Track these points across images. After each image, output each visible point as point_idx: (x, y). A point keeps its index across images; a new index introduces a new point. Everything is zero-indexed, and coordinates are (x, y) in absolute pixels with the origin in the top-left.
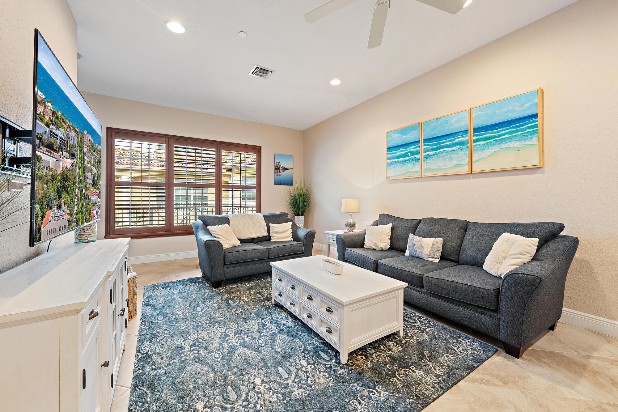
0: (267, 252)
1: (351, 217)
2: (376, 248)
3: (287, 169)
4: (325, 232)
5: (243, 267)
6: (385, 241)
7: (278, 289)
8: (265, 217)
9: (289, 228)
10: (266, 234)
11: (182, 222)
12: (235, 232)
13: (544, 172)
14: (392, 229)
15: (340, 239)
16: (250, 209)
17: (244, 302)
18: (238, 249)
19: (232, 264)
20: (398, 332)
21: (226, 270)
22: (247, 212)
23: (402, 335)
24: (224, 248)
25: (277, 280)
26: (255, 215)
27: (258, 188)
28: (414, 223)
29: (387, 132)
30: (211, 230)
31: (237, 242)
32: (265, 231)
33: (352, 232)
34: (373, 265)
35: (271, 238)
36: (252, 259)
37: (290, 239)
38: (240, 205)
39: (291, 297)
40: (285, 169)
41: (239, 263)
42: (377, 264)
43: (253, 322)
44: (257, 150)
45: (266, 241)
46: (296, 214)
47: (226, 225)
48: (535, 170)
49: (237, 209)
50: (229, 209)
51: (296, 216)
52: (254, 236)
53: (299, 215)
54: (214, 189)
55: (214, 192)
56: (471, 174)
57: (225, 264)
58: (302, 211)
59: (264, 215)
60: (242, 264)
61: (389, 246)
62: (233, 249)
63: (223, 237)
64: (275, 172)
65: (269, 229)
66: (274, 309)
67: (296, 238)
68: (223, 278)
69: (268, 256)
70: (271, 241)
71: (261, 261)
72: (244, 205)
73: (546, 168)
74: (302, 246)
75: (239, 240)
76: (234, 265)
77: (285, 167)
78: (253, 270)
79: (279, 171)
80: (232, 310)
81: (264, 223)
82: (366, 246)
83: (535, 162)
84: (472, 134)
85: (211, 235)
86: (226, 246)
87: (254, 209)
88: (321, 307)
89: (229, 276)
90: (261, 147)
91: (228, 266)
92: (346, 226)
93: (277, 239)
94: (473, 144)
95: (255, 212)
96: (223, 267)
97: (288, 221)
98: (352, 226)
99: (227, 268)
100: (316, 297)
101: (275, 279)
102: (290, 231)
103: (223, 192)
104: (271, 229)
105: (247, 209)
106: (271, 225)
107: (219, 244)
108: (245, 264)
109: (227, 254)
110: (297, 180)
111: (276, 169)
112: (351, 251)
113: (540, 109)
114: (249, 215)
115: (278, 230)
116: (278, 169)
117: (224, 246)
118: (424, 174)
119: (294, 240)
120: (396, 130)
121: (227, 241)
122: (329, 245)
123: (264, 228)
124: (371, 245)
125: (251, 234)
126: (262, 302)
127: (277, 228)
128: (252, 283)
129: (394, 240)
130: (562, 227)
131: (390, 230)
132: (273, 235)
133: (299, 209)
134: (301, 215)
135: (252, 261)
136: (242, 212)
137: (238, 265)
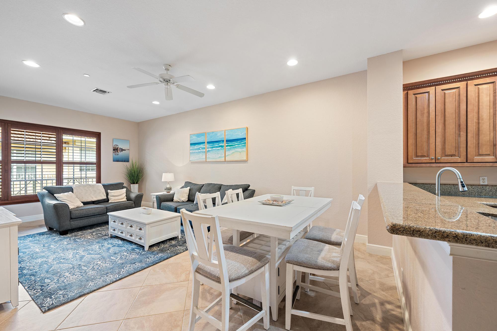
0: (106, 209)
1: (169, 184)
2: (179, 201)
3: (124, 150)
4: (151, 194)
5: (86, 220)
6: (185, 197)
7: (113, 227)
8: (104, 186)
9: (123, 192)
10: (105, 197)
11: (19, 192)
12: (78, 198)
13: (248, 163)
14: (190, 190)
15: (158, 197)
16: (90, 180)
17: (88, 239)
18: (82, 208)
19: (77, 218)
20: (178, 236)
21: (72, 222)
22: (87, 182)
23: (180, 238)
24: (70, 209)
25: (112, 222)
26: (95, 185)
27: (98, 164)
28: (201, 186)
29: (190, 135)
30: (57, 196)
31: (81, 204)
32: (105, 196)
33: (169, 193)
34: (174, 210)
35: (109, 200)
36: (93, 214)
37: (125, 199)
38: (81, 177)
39: (121, 229)
40: (122, 150)
41: (83, 217)
42: (177, 209)
43: (95, 246)
44: (98, 135)
45: (105, 202)
46: (132, 183)
47: (70, 192)
48: (245, 162)
49: (78, 180)
50: (69, 181)
51: (131, 184)
52: (95, 199)
53: (134, 183)
54: (55, 165)
55: (55, 167)
56: (225, 162)
57: (71, 219)
58: (137, 181)
59: (103, 185)
60: (86, 218)
61: (187, 200)
62: (77, 208)
63: (69, 201)
64: (113, 152)
65: (107, 194)
66: (110, 239)
67: (129, 199)
68: (69, 228)
69: (107, 211)
70: (109, 202)
71: (100, 215)
72: (85, 177)
73: (248, 161)
74: (133, 204)
75: (82, 202)
76: (79, 219)
77: (122, 149)
78: (94, 221)
79: (117, 151)
80: (79, 243)
81: (103, 190)
82: (174, 200)
83: (245, 158)
84: (226, 143)
85: (58, 200)
86: (71, 207)
87: (95, 180)
88: (136, 229)
89: (74, 227)
90: (100, 133)
91: (74, 220)
92: (165, 189)
93: (114, 200)
94: (226, 148)
95: (95, 182)
96: (70, 221)
97: (123, 188)
98: (170, 189)
99: (73, 221)
100: (134, 225)
101: (111, 223)
102: (125, 194)
103: (64, 168)
104: (109, 194)
105: (87, 180)
106: (109, 191)
107: (66, 206)
108: (88, 217)
109: (73, 212)
110: (133, 158)
111: (114, 150)
112: (164, 204)
113: (247, 136)
114: (90, 185)
115: (115, 194)
116: (116, 150)
117: (70, 207)
118: (207, 160)
119: (127, 201)
120: (195, 134)
121: (72, 204)
122: (154, 202)
123: (103, 193)
124: (177, 200)
125: (92, 198)
126: (101, 237)
127: (114, 193)
128: (94, 230)
129: (190, 196)
130: (249, 186)
131: (188, 190)
132: (111, 198)
133: (134, 180)
134: (135, 183)
135: (94, 215)
136: (82, 183)
137: (82, 219)
